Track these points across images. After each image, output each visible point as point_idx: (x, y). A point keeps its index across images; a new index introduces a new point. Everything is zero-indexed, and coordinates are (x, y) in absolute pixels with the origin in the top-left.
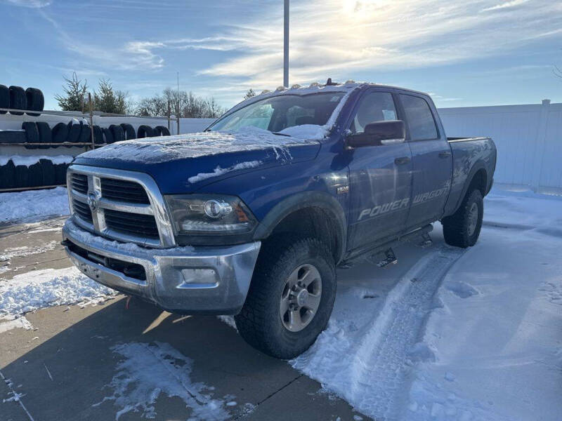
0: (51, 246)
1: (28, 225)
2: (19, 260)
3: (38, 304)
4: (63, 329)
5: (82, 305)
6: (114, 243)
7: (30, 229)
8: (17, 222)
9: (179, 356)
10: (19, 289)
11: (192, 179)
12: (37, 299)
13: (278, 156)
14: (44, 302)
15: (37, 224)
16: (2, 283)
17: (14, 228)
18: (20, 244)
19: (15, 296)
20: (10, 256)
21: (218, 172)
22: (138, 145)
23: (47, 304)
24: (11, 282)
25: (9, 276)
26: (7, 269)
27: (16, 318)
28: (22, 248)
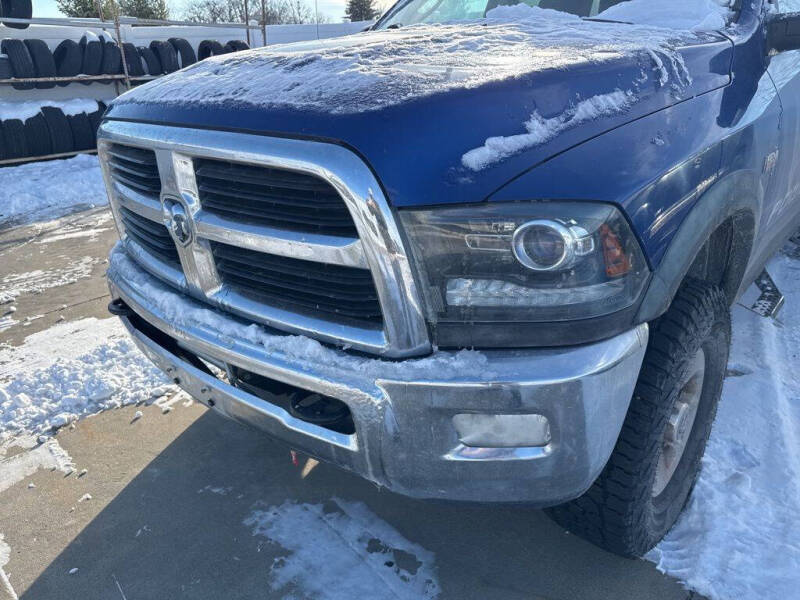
0: (84, 266)
1: (39, 226)
2: (30, 301)
3: (79, 406)
4: (138, 471)
5: (164, 404)
6: (251, 331)
7: (42, 234)
8: (19, 220)
9: (400, 544)
10: (37, 374)
11: (475, 158)
12: (73, 395)
13: (665, 78)
14: (90, 401)
15: (54, 223)
16: (4, 355)
17: (15, 232)
18: (29, 267)
19: (31, 391)
20: (15, 292)
21: (539, 130)
22: (281, 61)
23: (96, 406)
24: (21, 351)
25: (16, 337)
26: (10, 321)
27: (40, 443)
28: (35, 273)
